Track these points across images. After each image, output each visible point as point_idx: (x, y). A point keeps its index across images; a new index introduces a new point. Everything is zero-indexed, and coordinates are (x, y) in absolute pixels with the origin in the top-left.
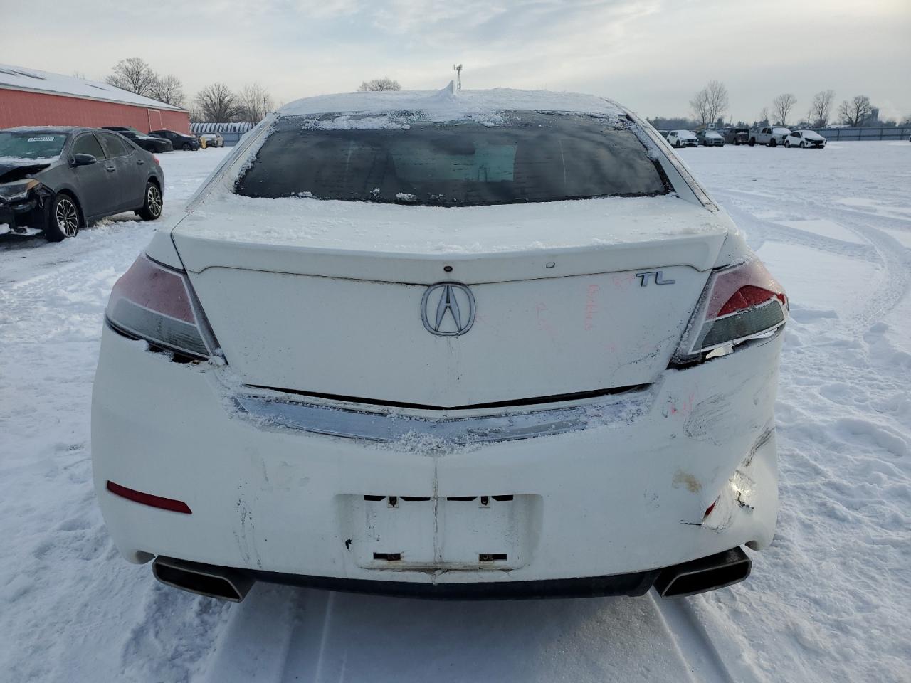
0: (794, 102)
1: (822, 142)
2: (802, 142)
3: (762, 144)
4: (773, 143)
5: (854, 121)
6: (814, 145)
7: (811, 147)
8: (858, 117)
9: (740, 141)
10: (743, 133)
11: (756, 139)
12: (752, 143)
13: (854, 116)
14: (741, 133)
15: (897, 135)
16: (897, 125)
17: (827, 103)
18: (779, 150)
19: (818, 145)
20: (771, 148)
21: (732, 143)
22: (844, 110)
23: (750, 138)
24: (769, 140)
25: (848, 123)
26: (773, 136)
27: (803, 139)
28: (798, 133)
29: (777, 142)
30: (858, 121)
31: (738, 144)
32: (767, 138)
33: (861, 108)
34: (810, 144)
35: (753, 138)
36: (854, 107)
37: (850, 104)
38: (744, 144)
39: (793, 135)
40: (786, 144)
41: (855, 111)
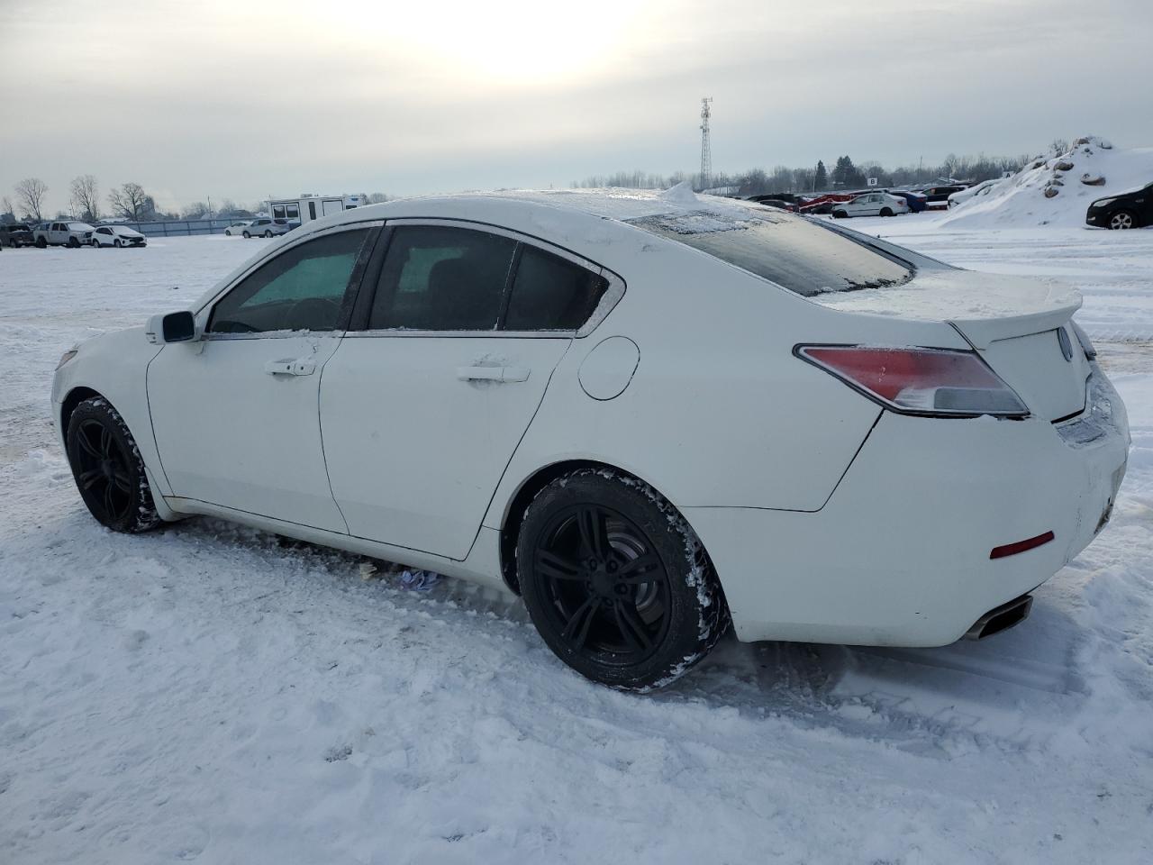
0: (45, 189)
1: (141, 239)
2: (116, 241)
3: (53, 244)
4: (74, 243)
5: (133, 213)
6: (133, 243)
7: (131, 246)
8: (136, 209)
9: (21, 242)
10: (21, 231)
11: (46, 238)
12: (42, 243)
13: (131, 208)
14: (18, 231)
15: (206, 229)
16: (180, 217)
17: (91, 189)
18: (85, 251)
19: (138, 243)
20: (74, 250)
21: (9, 246)
22: (116, 199)
23: (36, 238)
24: (68, 240)
25: (127, 216)
26: (71, 234)
27: (116, 236)
28: (107, 229)
29: (80, 241)
30: (138, 212)
31: (18, 246)
32: (64, 237)
33: (135, 199)
34: (128, 242)
35: (42, 238)
36: (126, 196)
37: (120, 194)
38: (27, 245)
39: (100, 231)
40: (93, 243)
41: (130, 202)
